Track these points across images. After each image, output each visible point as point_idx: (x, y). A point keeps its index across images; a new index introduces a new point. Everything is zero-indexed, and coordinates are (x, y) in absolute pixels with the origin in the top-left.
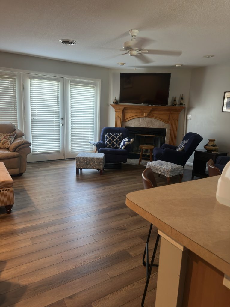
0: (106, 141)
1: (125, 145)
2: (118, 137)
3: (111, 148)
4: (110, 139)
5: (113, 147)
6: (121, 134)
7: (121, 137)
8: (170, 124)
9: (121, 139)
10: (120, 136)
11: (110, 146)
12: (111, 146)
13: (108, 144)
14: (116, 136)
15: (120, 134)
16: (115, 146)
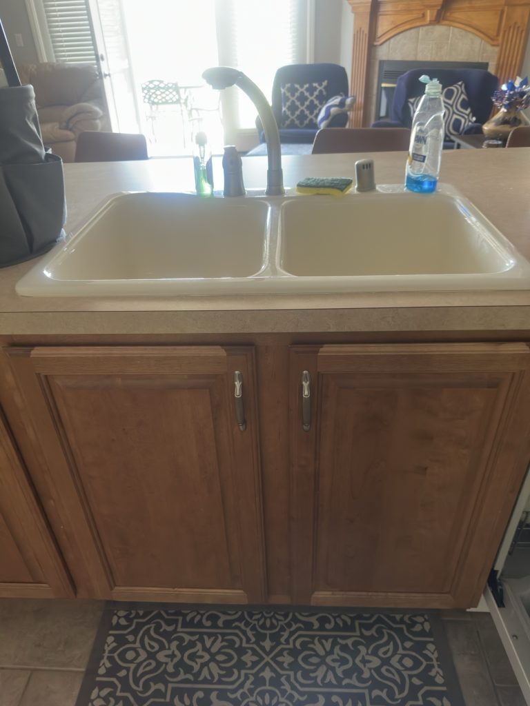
0: (284, 109)
1: (330, 118)
2: (316, 93)
3: (296, 127)
4: (293, 102)
5: (302, 123)
6: (325, 83)
7: (325, 93)
8: (497, 46)
9: (323, 99)
10: (321, 91)
11: (293, 121)
12: (297, 122)
13: (287, 117)
14: (311, 90)
15: (320, 85)
16: (306, 122)
